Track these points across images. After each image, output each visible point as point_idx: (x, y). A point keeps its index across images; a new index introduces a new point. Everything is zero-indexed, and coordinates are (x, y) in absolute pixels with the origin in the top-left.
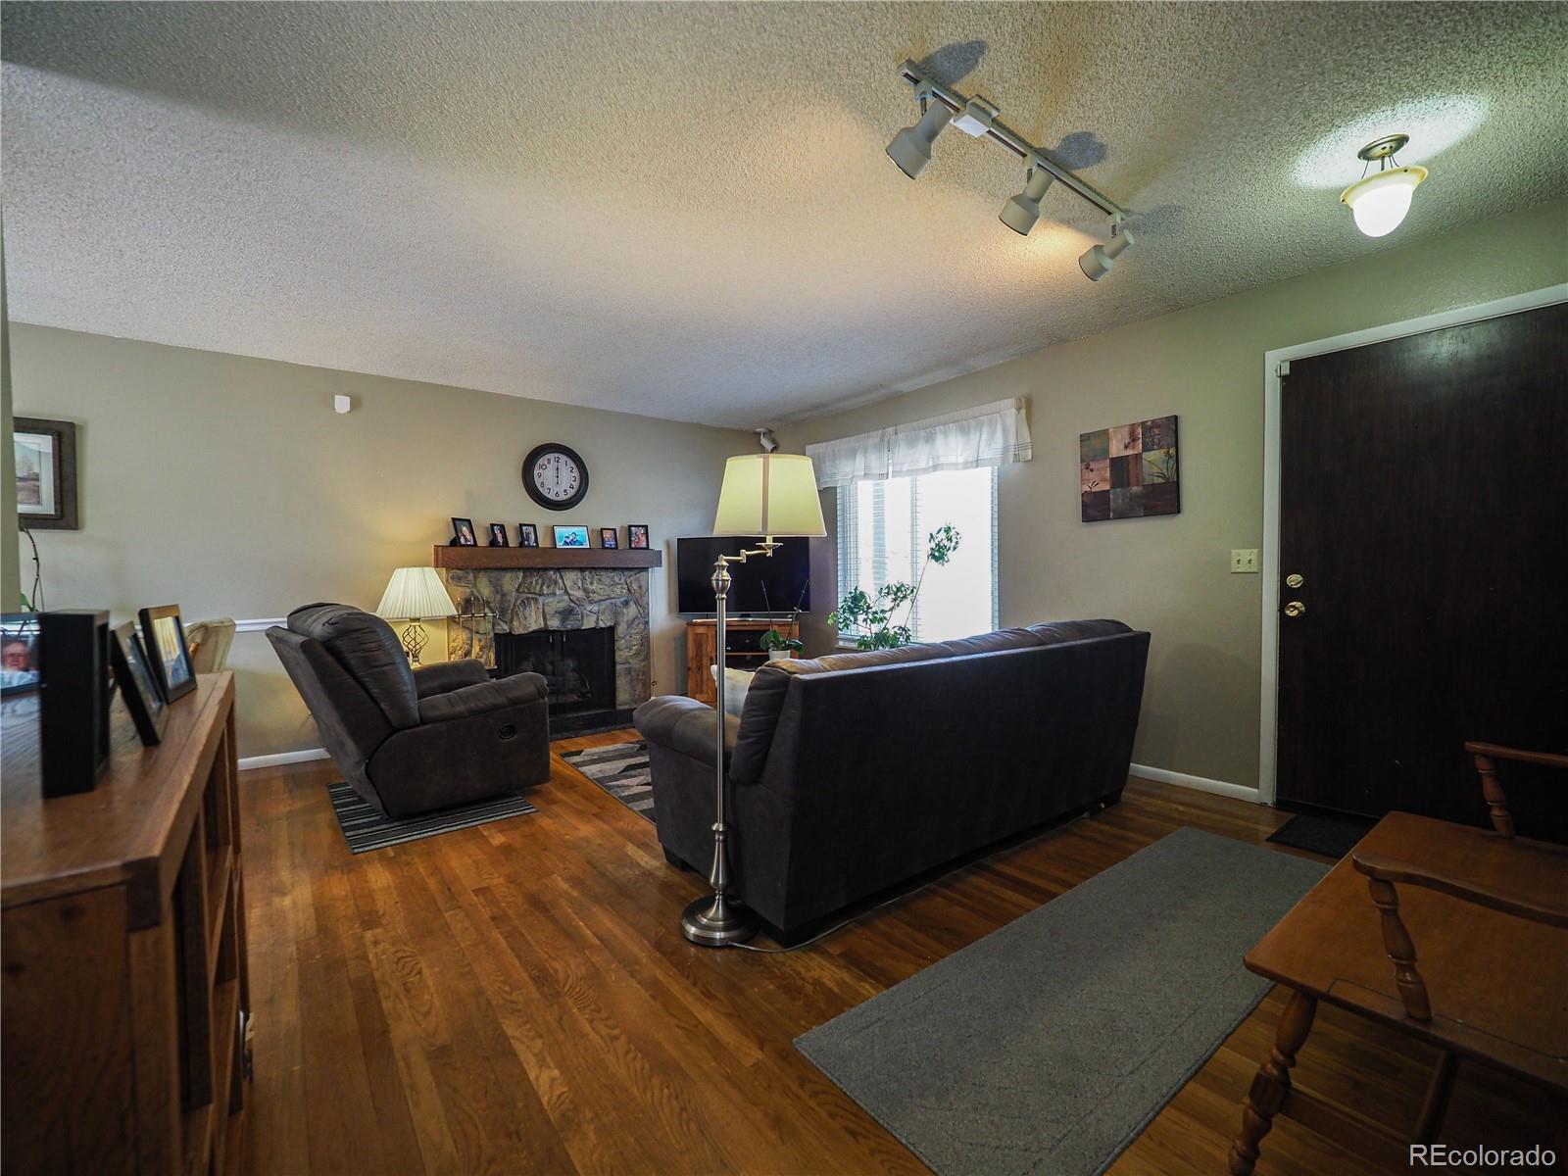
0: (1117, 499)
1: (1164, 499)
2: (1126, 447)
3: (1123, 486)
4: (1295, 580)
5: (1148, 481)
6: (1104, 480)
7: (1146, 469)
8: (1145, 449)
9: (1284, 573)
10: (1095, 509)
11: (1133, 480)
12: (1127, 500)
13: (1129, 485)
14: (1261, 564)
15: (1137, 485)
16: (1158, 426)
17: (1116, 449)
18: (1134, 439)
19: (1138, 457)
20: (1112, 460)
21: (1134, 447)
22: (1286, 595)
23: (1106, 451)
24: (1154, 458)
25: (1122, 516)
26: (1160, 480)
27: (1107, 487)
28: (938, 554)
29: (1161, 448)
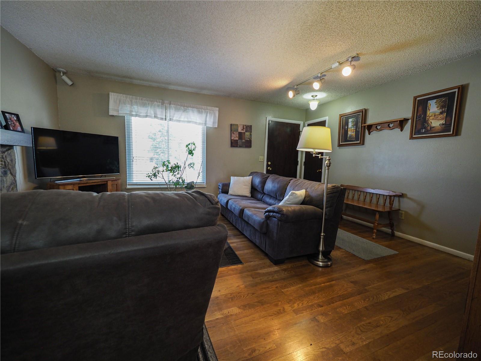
0: (240, 142)
1: (248, 144)
2: (242, 130)
3: (241, 139)
4: (269, 163)
5: (246, 139)
6: (237, 137)
7: (246, 136)
8: (246, 132)
9: (268, 162)
10: (234, 144)
11: (243, 138)
12: (242, 143)
13: (242, 139)
14: (264, 160)
15: (244, 140)
16: (248, 127)
17: (240, 130)
18: (244, 129)
19: (244, 133)
20: (239, 132)
21: (244, 131)
22: (268, 165)
23: (238, 130)
24: (247, 134)
25: (240, 147)
26: (248, 140)
27: (238, 139)
28: (191, 153)
29: (249, 132)
